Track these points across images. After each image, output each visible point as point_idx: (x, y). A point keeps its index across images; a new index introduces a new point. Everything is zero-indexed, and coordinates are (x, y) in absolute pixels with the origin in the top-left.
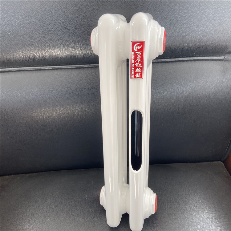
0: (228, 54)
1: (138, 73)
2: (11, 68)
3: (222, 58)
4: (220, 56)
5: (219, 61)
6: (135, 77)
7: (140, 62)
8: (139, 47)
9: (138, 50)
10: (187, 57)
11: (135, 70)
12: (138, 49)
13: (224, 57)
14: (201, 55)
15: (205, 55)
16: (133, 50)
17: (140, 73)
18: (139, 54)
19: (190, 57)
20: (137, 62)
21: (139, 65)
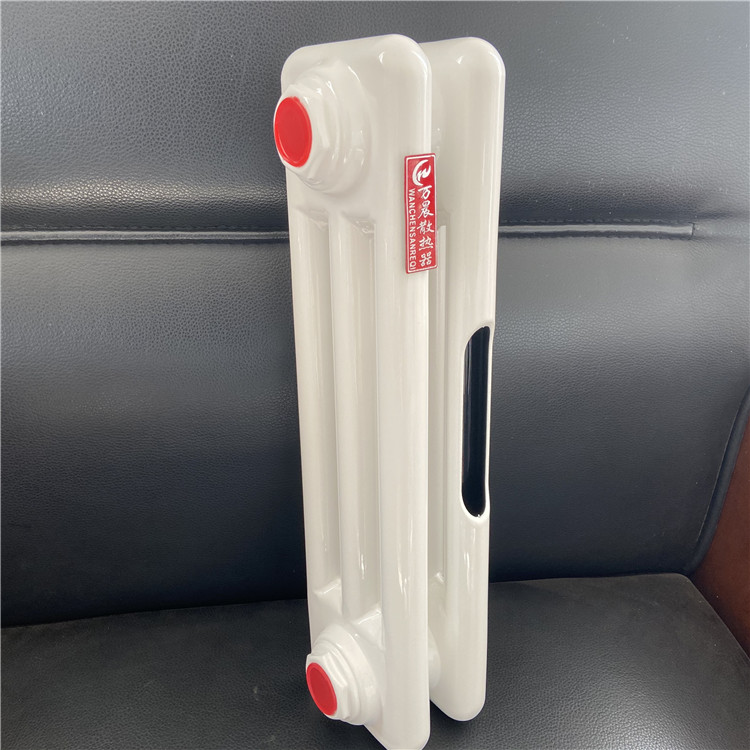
0: (707, 217)
1: (426, 251)
2: (32, 230)
3: (688, 230)
4: (681, 224)
5: (679, 241)
6: (418, 266)
7: (429, 218)
8: (426, 174)
9: (424, 182)
10: (585, 222)
11: (417, 246)
12: (422, 180)
13: (694, 229)
14: (628, 220)
15: (639, 220)
17: (429, 250)
18: (426, 194)
19: (595, 222)
20: (422, 219)
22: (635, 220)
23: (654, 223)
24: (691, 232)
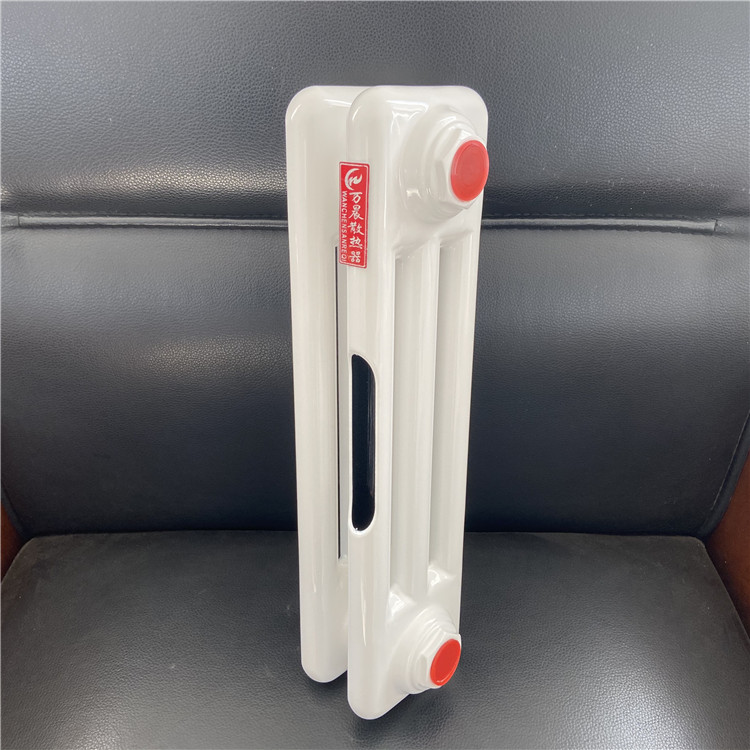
0: (729, 215)
1: (355, 249)
3: (710, 225)
4: (704, 219)
5: (702, 236)
6: (348, 261)
7: (358, 221)
8: (357, 181)
9: (356, 187)
10: (607, 216)
11: (348, 243)
12: (353, 185)
13: (716, 225)
14: (650, 215)
15: (661, 215)
16: (343, 187)
17: (359, 250)
18: (356, 199)
19: (617, 217)
20: (352, 220)
21: (356, 227)
22: (658, 215)
23: (677, 218)
24: (713, 227)
